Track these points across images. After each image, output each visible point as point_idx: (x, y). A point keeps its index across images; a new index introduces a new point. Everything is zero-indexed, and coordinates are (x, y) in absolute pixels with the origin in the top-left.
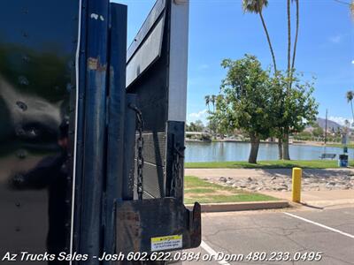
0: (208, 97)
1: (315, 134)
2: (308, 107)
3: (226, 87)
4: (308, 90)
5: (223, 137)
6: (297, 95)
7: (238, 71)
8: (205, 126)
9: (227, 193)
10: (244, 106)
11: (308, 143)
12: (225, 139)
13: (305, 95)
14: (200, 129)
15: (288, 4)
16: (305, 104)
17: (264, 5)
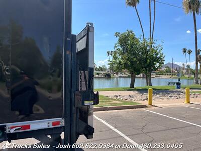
0: (108, 52)
1: (167, 72)
2: (160, 57)
3: (117, 47)
4: (160, 49)
5: (117, 74)
6: (154, 51)
7: (124, 39)
8: (107, 68)
9: (117, 102)
10: (127, 58)
11: (163, 77)
12: (118, 75)
13: (158, 51)
14: (105, 70)
15: (150, 2)
16: (158, 56)
17: (137, 3)
